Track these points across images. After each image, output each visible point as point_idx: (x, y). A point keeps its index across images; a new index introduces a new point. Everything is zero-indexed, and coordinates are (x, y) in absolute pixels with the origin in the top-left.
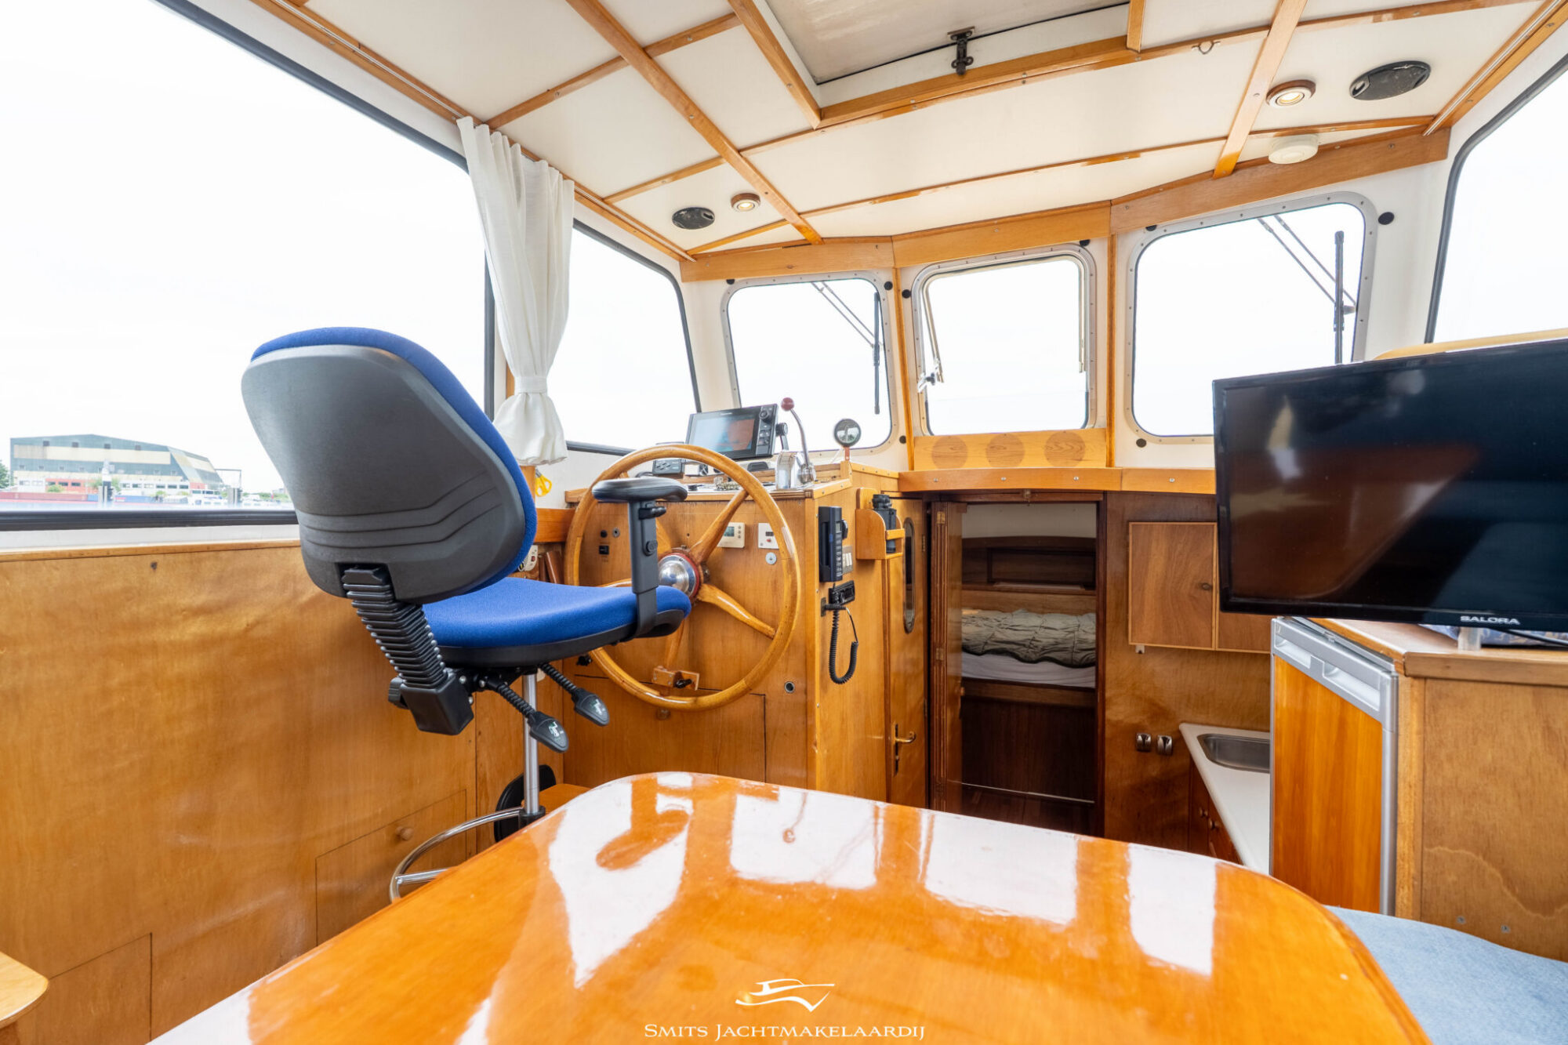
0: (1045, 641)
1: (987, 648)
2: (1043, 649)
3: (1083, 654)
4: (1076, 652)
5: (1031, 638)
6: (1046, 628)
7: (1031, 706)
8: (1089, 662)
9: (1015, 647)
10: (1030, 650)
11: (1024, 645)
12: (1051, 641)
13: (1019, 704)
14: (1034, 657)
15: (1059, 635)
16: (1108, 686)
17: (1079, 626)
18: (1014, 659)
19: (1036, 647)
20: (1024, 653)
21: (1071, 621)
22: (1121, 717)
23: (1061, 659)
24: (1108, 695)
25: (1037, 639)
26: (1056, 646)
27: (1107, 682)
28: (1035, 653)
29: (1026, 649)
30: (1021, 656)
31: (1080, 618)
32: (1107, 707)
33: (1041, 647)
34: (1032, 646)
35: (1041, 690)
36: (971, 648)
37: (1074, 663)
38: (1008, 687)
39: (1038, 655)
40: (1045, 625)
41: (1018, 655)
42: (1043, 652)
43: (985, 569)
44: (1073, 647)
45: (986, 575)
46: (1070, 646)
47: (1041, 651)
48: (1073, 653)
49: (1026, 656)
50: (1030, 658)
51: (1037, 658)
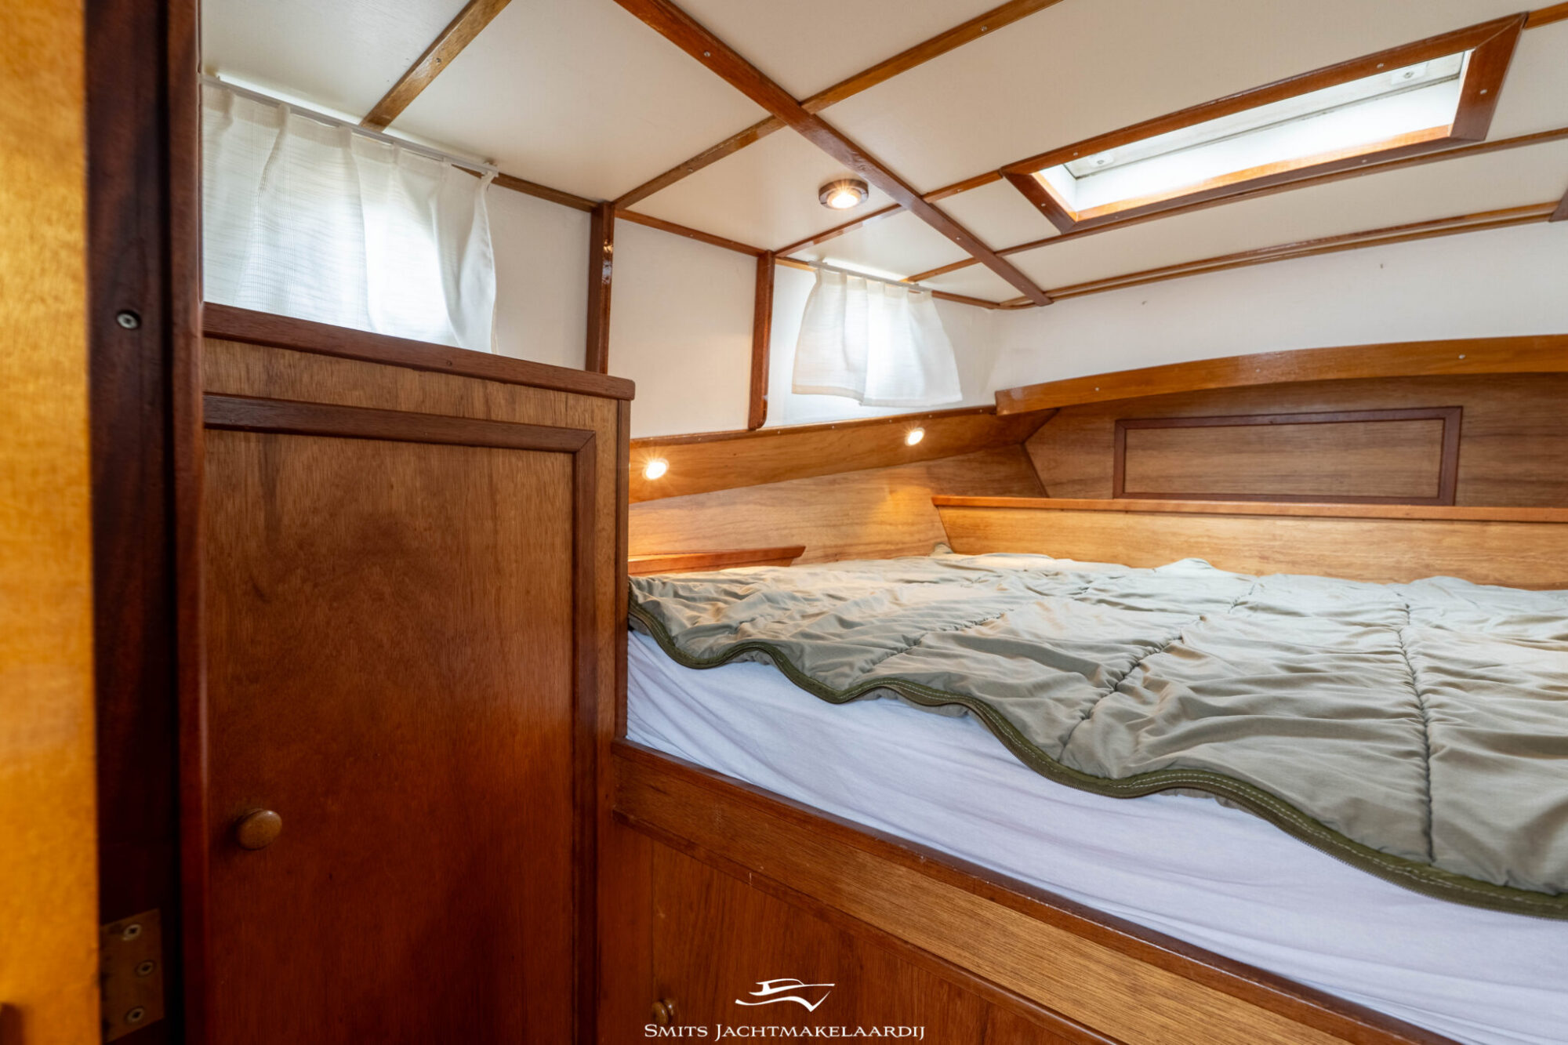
0: (1223, 663)
1: (892, 666)
2: (1187, 708)
3: (1530, 788)
4: (1455, 758)
5: (1158, 636)
6: (1254, 609)
9: (1037, 672)
10: (1111, 702)
12: (1268, 661)
14: (1118, 753)
15: (1314, 639)
17: (1407, 609)
19: (1156, 685)
20: (1065, 717)
23: (1322, 805)
25: (1190, 644)
26: (1288, 703)
28: (1134, 725)
29: (1084, 693)
30: (1041, 736)
31: (1400, 588)
33: (1182, 689)
34: (1135, 680)
36: (808, 664)
37: (1449, 858)
38: (962, 898)
39: (1147, 739)
40: (1253, 600)
41: (1025, 725)
42: (1186, 726)
43: (1110, 471)
44: (1419, 713)
45: (1110, 485)
46: (1391, 697)
47: (1173, 718)
48: (1433, 763)
49: (1065, 741)
50: (1091, 756)
51: (1134, 767)
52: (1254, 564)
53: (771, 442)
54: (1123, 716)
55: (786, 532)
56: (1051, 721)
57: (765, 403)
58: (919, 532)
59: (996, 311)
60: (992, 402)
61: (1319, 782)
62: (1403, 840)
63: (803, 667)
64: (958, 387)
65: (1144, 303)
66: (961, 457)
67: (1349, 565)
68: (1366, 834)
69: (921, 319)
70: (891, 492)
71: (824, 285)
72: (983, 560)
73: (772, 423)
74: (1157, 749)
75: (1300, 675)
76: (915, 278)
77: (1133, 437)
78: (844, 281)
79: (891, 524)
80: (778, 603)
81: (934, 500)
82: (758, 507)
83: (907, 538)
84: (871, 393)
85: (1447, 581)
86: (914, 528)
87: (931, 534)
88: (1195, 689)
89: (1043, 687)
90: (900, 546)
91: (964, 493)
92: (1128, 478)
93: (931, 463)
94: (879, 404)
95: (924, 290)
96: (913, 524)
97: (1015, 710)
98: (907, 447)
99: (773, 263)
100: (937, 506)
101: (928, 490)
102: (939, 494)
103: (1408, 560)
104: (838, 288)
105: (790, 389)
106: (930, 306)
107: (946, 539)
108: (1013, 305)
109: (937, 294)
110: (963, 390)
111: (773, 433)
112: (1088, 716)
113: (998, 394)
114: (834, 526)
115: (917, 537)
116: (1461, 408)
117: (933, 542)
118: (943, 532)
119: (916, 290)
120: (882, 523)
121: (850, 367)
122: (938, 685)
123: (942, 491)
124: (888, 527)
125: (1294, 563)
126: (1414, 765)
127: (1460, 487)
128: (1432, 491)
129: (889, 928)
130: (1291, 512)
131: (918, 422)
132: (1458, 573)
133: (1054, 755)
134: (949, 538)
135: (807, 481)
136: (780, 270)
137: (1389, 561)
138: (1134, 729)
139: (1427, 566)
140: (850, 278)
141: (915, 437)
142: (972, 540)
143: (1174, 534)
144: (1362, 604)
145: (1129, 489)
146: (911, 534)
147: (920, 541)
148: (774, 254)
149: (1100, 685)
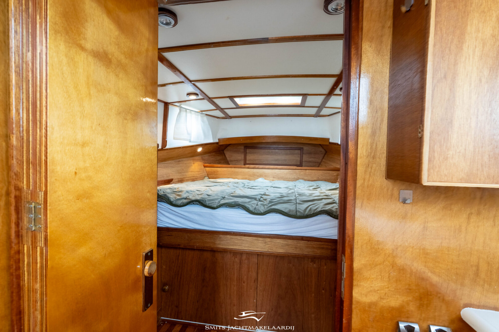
0: (273, 196)
1: (223, 202)
2: (270, 202)
3: (305, 205)
4: (299, 204)
5: (262, 193)
6: (274, 187)
7: (259, 255)
8: (312, 213)
9: (247, 200)
10: (260, 203)
11: (255, 199)
12: (278, 195)
13: (250, 254)
14: (262, 209)
15: (284, 191)
16: (356, 253)
17: (295, 186)
18: (244, 212)
19: (265, 200)
20: (254, 206)
21: (291, 184)
22: (372, 298)
23: (286, 211)
24: (356, 265)
25: (267, 194)
26: (282, 200)
27: (355, 246)
28: (264, 205)
29: (256, 202)
30: (251, 209)
31: (294, 182)
32: (355, 283)
33: (269, 200)
34: (262, 199)
35: (268, 240)
36: (207, 203)
37: (298, 214)
38: (239, 237)
39: (266, 207)
40: (274, 186)
41: (249, 207)
42: (270, 204)
43: (243, 158)
44: (296, 199)
45: (243, 161)
46: (293, 198)
47: (269, 204)
48: (297, 204)
49: (255, 209)
50: (259, 210)
51: (265, 210)
52: (272, 179)
53: (166, 151)
54: (262, 204)
55: (168, 175)
56: (252, 206)
57: (167, 141)
58: (200, 174)
59: (219, 119)
60: (217, 141)
61: (286, 208)
62: (294, 213)
63: (206, 203)
64: (212, 138)
65: (251, 122)
66: (209, 154)
67: (287, 178)
68: (291, 213)
69: (203, 121)
70: (194, 164)
71: (182, 112)
72: (218, 180)
73: (167, 147)
74: (267, 208)
75: (282, 197)
76: (202, 111)
77: (248, 151)
78: (186, 111)
79: (194, 172)
80: (189, 193)
81: (204, 165)
82: (161, 168)
83: (198, 175)
84: (192, 140)
85: (301, 181)
86: (200, 173)
87: (203, 174)
88: (271, 200)
89: (249, 202)
90: (196, 177)
91: (210, 164)
92: (247, 160)
93: (202, 156)
94: (193, 142)
95: (204, 114)
96: (199, 172)
97: (247, 205)
98: (198, 152)
99: (169, 106)
100: (204, 167)
101: (202, 163)
102: (205, 164)
103: (296, 177)
104: (185, 113)
105: (173, 138)
106: (205, 118)
107: (207, 175)
108: (223, 118)
109: (206, 115)
110: (213, 139)
111: (167, 149)
112: (257, 205)
113: (219, 139)
114: (180, 173)
115: (200, 175)
116: (303, 148)
117: (204, 176)
118: (206, 174)
119: (202, 114)
120: (192, 172)
121: (188, 134)
122: (233, 203)
123: (205, 163)
124: (193, 173)
125: (278, 178)
126: (295, 205)
127: (303, 163)
128: (299, 163)
129: (226, 247)
130: (278, 168)
131: (200, 146)
132: (303, 179)
133: (253, 211)
134: (208, 175)
135: (173, 161)
136: (170, 107)
137: (293, 177)
138: (264, 206)
139: (299, 178)
140: (187, 110)
141: (200, 150)
142: (214, 175)
143: (258, 173)
144: (290, 185)
145: (247, 162)
146: (199, 174)
147: (201, 176)
148: (169, 103)
149: (257, 201)
